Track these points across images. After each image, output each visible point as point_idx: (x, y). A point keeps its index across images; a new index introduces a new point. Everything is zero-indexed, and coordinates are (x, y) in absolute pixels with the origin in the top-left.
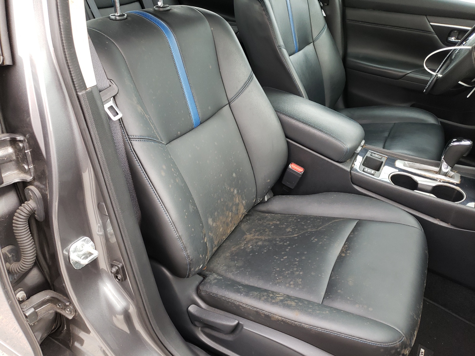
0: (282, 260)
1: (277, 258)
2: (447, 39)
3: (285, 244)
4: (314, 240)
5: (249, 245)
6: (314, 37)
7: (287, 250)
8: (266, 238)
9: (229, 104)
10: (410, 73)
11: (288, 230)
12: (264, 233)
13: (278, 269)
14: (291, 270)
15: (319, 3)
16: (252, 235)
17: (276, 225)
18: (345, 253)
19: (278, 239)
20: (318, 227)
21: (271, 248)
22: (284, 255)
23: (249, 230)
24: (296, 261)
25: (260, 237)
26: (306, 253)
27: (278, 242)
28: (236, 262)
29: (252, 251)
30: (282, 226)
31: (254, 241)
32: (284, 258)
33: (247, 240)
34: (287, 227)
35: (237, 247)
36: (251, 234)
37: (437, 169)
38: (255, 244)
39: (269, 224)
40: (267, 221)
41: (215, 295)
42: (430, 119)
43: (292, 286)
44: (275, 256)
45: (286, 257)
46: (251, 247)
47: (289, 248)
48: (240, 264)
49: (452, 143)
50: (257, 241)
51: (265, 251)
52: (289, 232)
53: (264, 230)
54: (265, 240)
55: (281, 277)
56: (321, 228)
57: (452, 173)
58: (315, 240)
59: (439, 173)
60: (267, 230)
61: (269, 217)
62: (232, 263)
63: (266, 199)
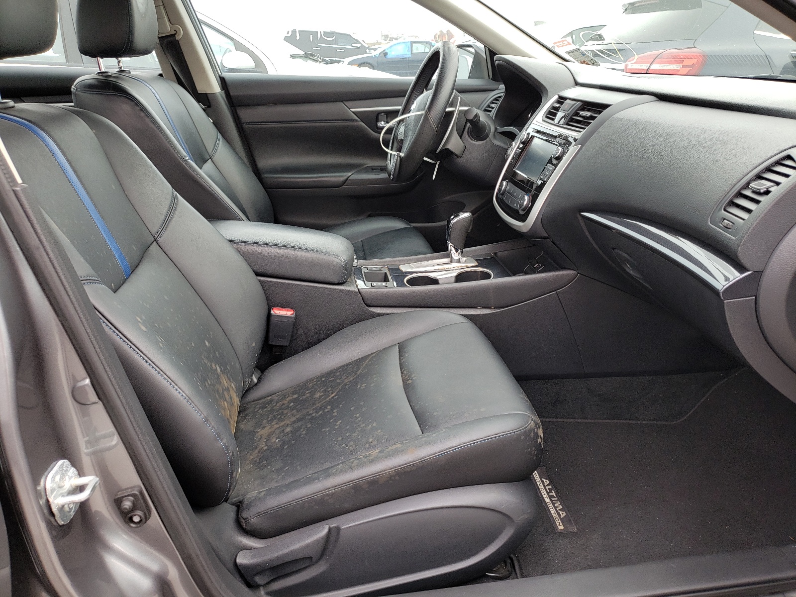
0: (337, 427)
1: (327, 430)
2: (377, 125)
3: (326, 410)
4: (361, 386)
5: (273, 440)
6: (210, 151)
7: (335, 414)
8: (293, 419)
9: (155, 240)
10: (352, 175)
11: (317, 395)
12: (285, 417)
13: (340, 439)
14: (359, 429)
15: (199, 104)
16: (266, 428)
17: (294, 400)
18: (409, 379)
19: (311, 412)
20: (356, 372)
21: (310, 426)
22: (336, 421)
23: (259, 425)
24: (357, 418)
25: (282, 424)
26: (362, 403)
27: (314, 415)
28: (269, 467)
29: (284, 443)
30: (304, 397)
31: (277, 431)
32: (338, 424)
33: (264, 437)
34: (313, 394)
35: (256, 451)
36: (264, 427)
37: (446, 260)
38: (282, 434)
39: (284, 404)
40: (277, 402)
41: (276, 508)
42: (399, 224)
43: (374, 443)
44: (323, 430)
45: (340, 421)
46: (277, 440)
47: (335, 411)
48: (278, 465)
49: (452, 222)
50: (283, 429)
51: (304, 432)
52: (320, 397)
53: (282, 414)
54: (294, 422)
55: (352, 443)
56: (360, 371)
57: (464, 259)
58: (363, 385)
59: (452, 261)
60: (285, 412)
61: (276, 398)
62: (265, 471)
63: (255, 380)
